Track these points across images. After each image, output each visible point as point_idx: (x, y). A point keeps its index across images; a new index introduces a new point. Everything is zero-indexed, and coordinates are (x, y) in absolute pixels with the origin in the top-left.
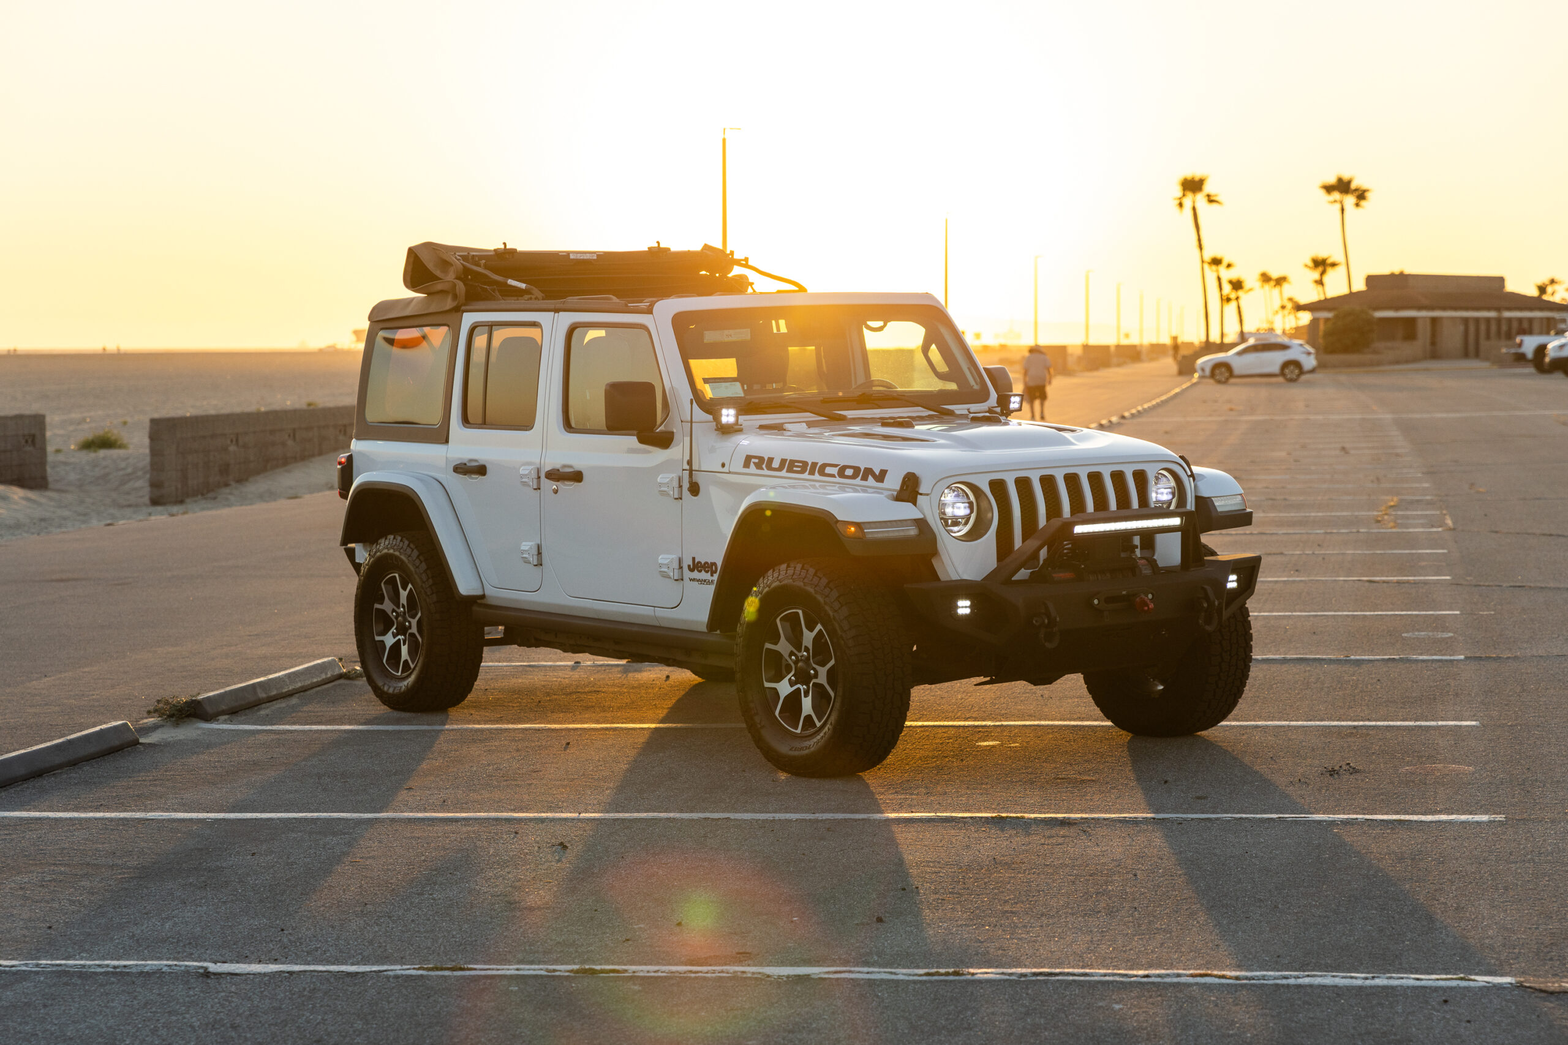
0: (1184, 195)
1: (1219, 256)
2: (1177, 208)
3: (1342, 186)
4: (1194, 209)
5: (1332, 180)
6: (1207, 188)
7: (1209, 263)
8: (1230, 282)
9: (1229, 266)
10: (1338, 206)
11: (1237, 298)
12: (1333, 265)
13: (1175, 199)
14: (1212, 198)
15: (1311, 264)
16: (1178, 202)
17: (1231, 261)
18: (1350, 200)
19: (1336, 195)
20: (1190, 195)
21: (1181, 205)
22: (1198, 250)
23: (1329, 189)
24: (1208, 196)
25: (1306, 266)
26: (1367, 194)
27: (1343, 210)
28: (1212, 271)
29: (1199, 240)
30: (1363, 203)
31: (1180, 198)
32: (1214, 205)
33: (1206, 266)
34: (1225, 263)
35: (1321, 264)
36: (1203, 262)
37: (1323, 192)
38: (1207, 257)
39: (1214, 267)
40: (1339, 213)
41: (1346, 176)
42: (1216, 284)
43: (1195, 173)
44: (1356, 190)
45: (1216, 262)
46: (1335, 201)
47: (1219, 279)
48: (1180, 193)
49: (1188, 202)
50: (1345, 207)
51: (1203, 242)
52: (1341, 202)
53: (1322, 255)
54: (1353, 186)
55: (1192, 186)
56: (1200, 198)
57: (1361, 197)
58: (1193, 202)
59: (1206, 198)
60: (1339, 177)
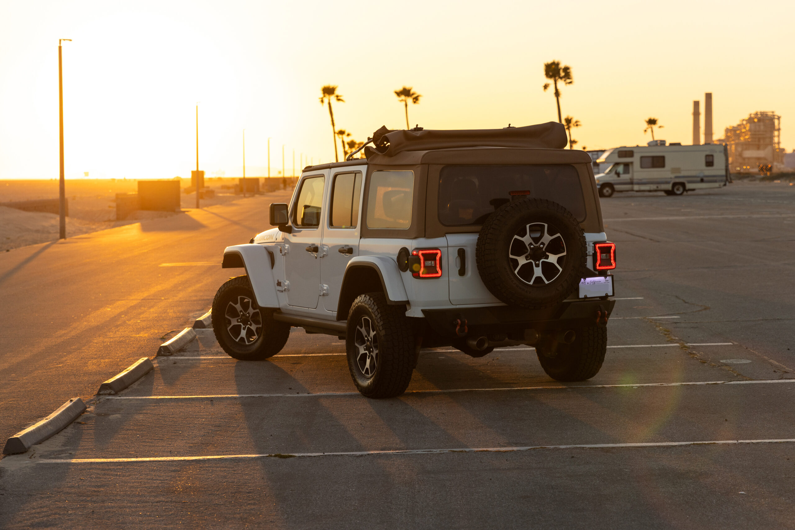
0: (324, 96)
1: (343, 129)
2: (320, 103)
3: (406, 92)
4: (329, 104)
5: (400, 88)
6: (337, 92)
7: (338, 134)
8: (348, 144)
9: (348, 135)
10: (404, 103)
13: (320, 98)
14: (339, 98)
16: (321, 100)
17: (349, 132)
18: (410, 100)
19: (403, 97)
20: (327, 96)
22: (332, 126)
23: (399, 94)
24: (337, 96)
26: (419, 98)
27: (406, 105)
28: (340, 138)
29: (333, 121)
30: (417, 102)
31: (322, 98)
32: (340, 102)
33: (336, 135)
34: (346, 133)
36: (335, 133)
37: (395, 95)
38: (337, 130)
39: (340, 136)
40: (404, 106)
41: (408, 87)
42: (342, 144)
43: (331, 84)
44: (413, 94)
45: (342, 133)
46: (402, 100)
47: (343, 142)
48: (322, 95)
49: (326, 100)
50: (408, 104)
51: (335, 122)
52: (405, 101)
54: (412, 92)
55: (329, 91)
56: (333, 98)
57: (416, 99)
58: (329, 100)
59: (336, 98)
60: (404, 87)
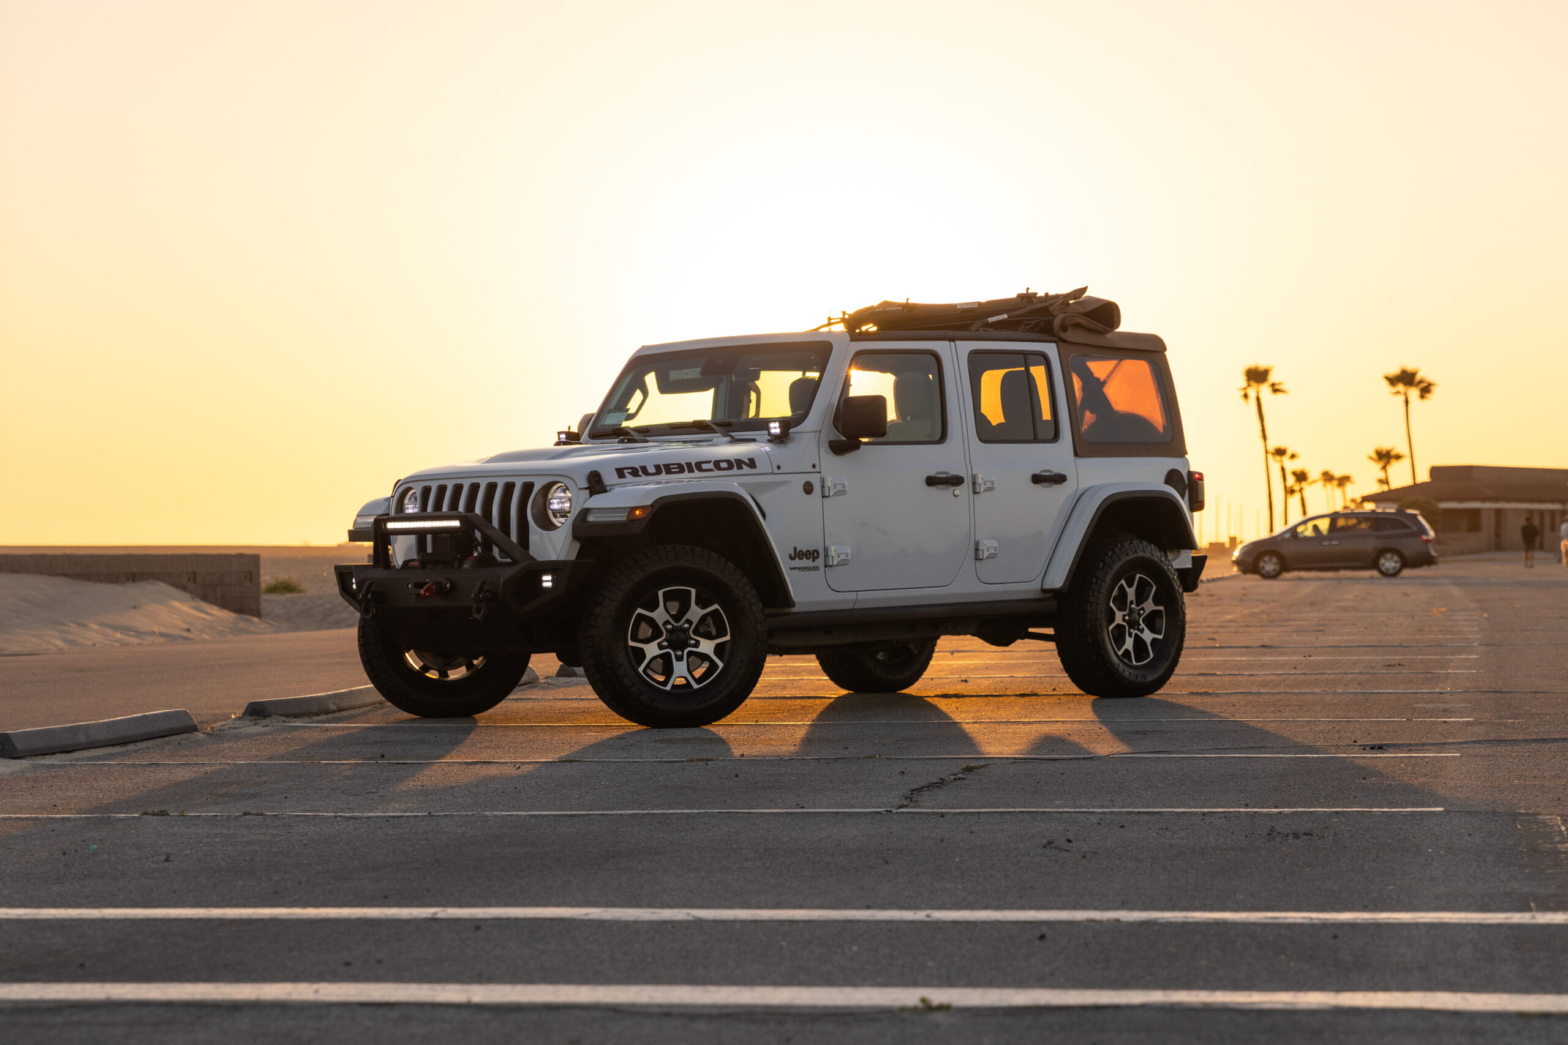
0: (1249, 385)
1: (1282, 446)
2: (1243, 400)
3: (1406, 378)
4: (1258, 399)
5: (1395, 371)
6: (1273, 378)
7: (1273, 454)
8: (1294, 473)
9: (1293, 456)
10: (1402, 398)
11: (1301, 490)
12: (1398, 457)
13: (1240, 389)
14: (1277, 387)
15: (1374, 456)
16: (1242, 393)
17: (1295, 451)
18: (1414, 393)
19: (1401, 387)
20: (1254, 385)
21: (1246, 396)
22: (1261, 440)
23: (1393, 381)
24: (1273, 385)
25: (1370, 458)
26: (1433, 388)
27: (1407, 402)
28: (1276, 461)
29: (1263, 430)
30: (1428, 395)
31: (1245, 388)
32: (1279, 395)
33: (1270, 457)
34: (1289, 453)
35: (1385, 457)
36: (1267, 452)
37: (1386, 383)
38: (1272, 446)
39: (1278, 458)
40: (1403, 405)
41: (1410, 367)
42: (1279, 474)
43: (1262, 365)
44: (1421, 382)
45: (1280, 452)
46: (1398, 392)
47: (1283, 469)
48: (1244, 384)
49: (1252, 393)
50: (1410, 399)
51: (1268, 433)
52: (1406, 394)
53: (1385, 446)
54: (1418, 377)
55: (1257, 376)
56: (1265, 390)
57: (1426, 390)
58: (1258, 393)
59: (1271, 388)
60: (1403, 368)
